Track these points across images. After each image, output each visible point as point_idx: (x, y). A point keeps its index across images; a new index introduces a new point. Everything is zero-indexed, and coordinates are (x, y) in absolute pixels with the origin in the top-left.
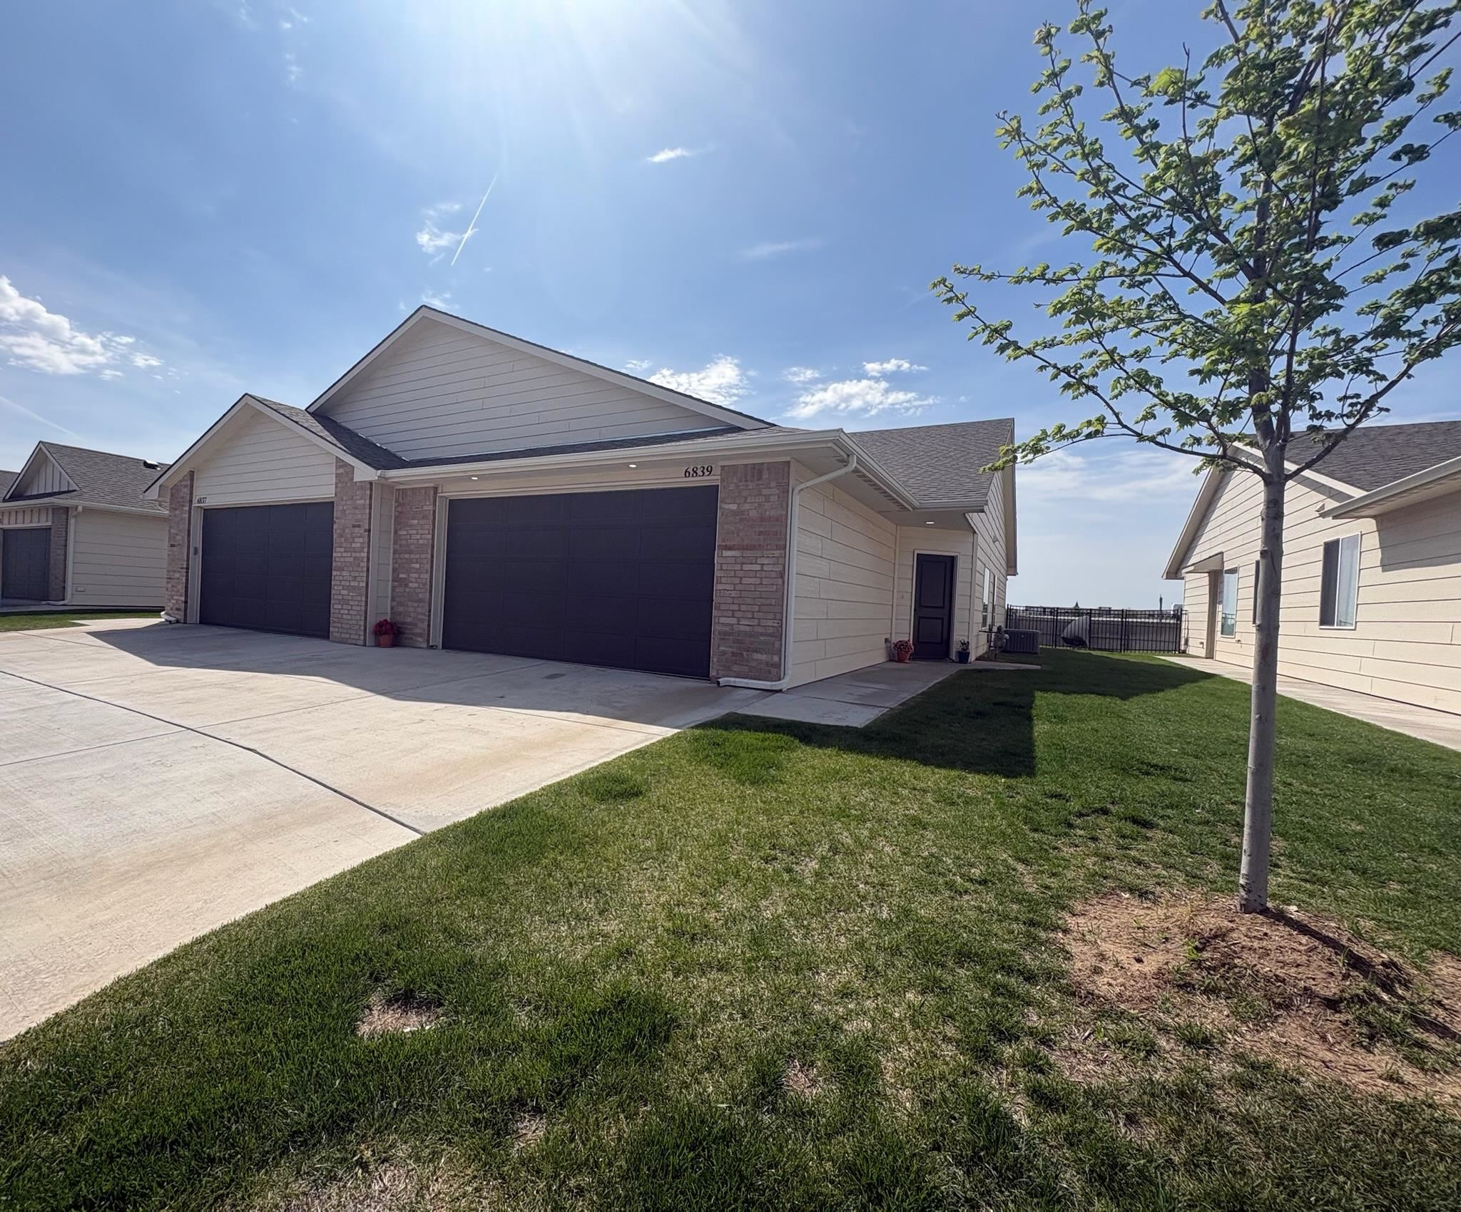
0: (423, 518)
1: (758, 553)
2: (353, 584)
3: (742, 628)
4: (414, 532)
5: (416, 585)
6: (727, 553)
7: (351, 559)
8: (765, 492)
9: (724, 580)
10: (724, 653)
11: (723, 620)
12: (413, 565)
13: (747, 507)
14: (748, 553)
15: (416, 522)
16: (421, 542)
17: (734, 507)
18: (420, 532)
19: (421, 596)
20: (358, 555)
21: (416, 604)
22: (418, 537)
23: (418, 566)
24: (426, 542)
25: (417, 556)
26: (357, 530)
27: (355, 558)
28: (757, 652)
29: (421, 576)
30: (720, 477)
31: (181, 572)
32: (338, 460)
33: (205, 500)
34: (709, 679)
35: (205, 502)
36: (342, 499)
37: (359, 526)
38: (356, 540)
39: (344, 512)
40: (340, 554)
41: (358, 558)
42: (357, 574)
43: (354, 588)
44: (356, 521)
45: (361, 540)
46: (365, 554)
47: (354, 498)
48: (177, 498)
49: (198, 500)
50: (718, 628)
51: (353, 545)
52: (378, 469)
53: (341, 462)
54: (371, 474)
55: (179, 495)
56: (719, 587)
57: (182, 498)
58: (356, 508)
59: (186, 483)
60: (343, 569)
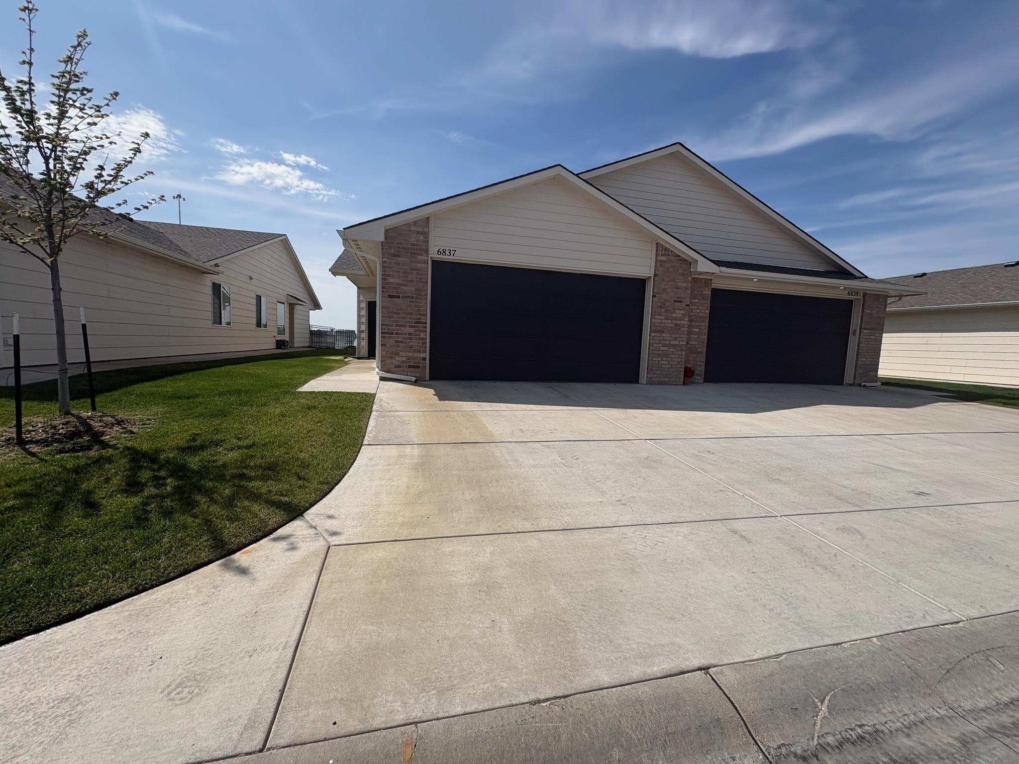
0: (703, 298)
1: (875, 332)
2: (673, 342)
3: (868, 362)
4: (696, 307)
5: (696, 343)
6: (865, 331)
7: (672, 325)
8: (880, 307)
9: (864, 342)
10: (860, 373)
11: (861, 359)
12: (694, 330)
13: (873, 312)
14: (872, 332)
15: (696, 301)
16: (701, 314)
17: (869, 311)
18: (700, 308)
19: (699, 350)
20: (679, 322)
21: (695, 356)
22: (699, 311)
23: (697, 330)
24: (704, 315)
25: (697, 324)
26: (678, 304)
27: (676, 325)
28: (872, 372)
29: (700, 337)
30: (861, 298)
31: (417, 327)
32: (661, 249)
33: (452, 253)
34: (850, 385)
35: (452, 254)
36: (663, 280)
37: (681, 302)
38: (677, 311)
39: (665, 290)
40: (660, 321)
41: (679, 325)
42: (678, 336)
43: (675, 346)
44: (678, 298)
45: (683, 312)
46: (686, 322)
47: (676, 280)
48: (401, 244)
49: (438, 251)
50: (859, 362)
51: (674, 315)
52: (719, 266)
53: (665, 252)
54: (715, 269)
55: (406, 240)
56: (861, 345)
57: (412, 244)
58: (678, 288)
59: (421, 230)
60: (663, 332)
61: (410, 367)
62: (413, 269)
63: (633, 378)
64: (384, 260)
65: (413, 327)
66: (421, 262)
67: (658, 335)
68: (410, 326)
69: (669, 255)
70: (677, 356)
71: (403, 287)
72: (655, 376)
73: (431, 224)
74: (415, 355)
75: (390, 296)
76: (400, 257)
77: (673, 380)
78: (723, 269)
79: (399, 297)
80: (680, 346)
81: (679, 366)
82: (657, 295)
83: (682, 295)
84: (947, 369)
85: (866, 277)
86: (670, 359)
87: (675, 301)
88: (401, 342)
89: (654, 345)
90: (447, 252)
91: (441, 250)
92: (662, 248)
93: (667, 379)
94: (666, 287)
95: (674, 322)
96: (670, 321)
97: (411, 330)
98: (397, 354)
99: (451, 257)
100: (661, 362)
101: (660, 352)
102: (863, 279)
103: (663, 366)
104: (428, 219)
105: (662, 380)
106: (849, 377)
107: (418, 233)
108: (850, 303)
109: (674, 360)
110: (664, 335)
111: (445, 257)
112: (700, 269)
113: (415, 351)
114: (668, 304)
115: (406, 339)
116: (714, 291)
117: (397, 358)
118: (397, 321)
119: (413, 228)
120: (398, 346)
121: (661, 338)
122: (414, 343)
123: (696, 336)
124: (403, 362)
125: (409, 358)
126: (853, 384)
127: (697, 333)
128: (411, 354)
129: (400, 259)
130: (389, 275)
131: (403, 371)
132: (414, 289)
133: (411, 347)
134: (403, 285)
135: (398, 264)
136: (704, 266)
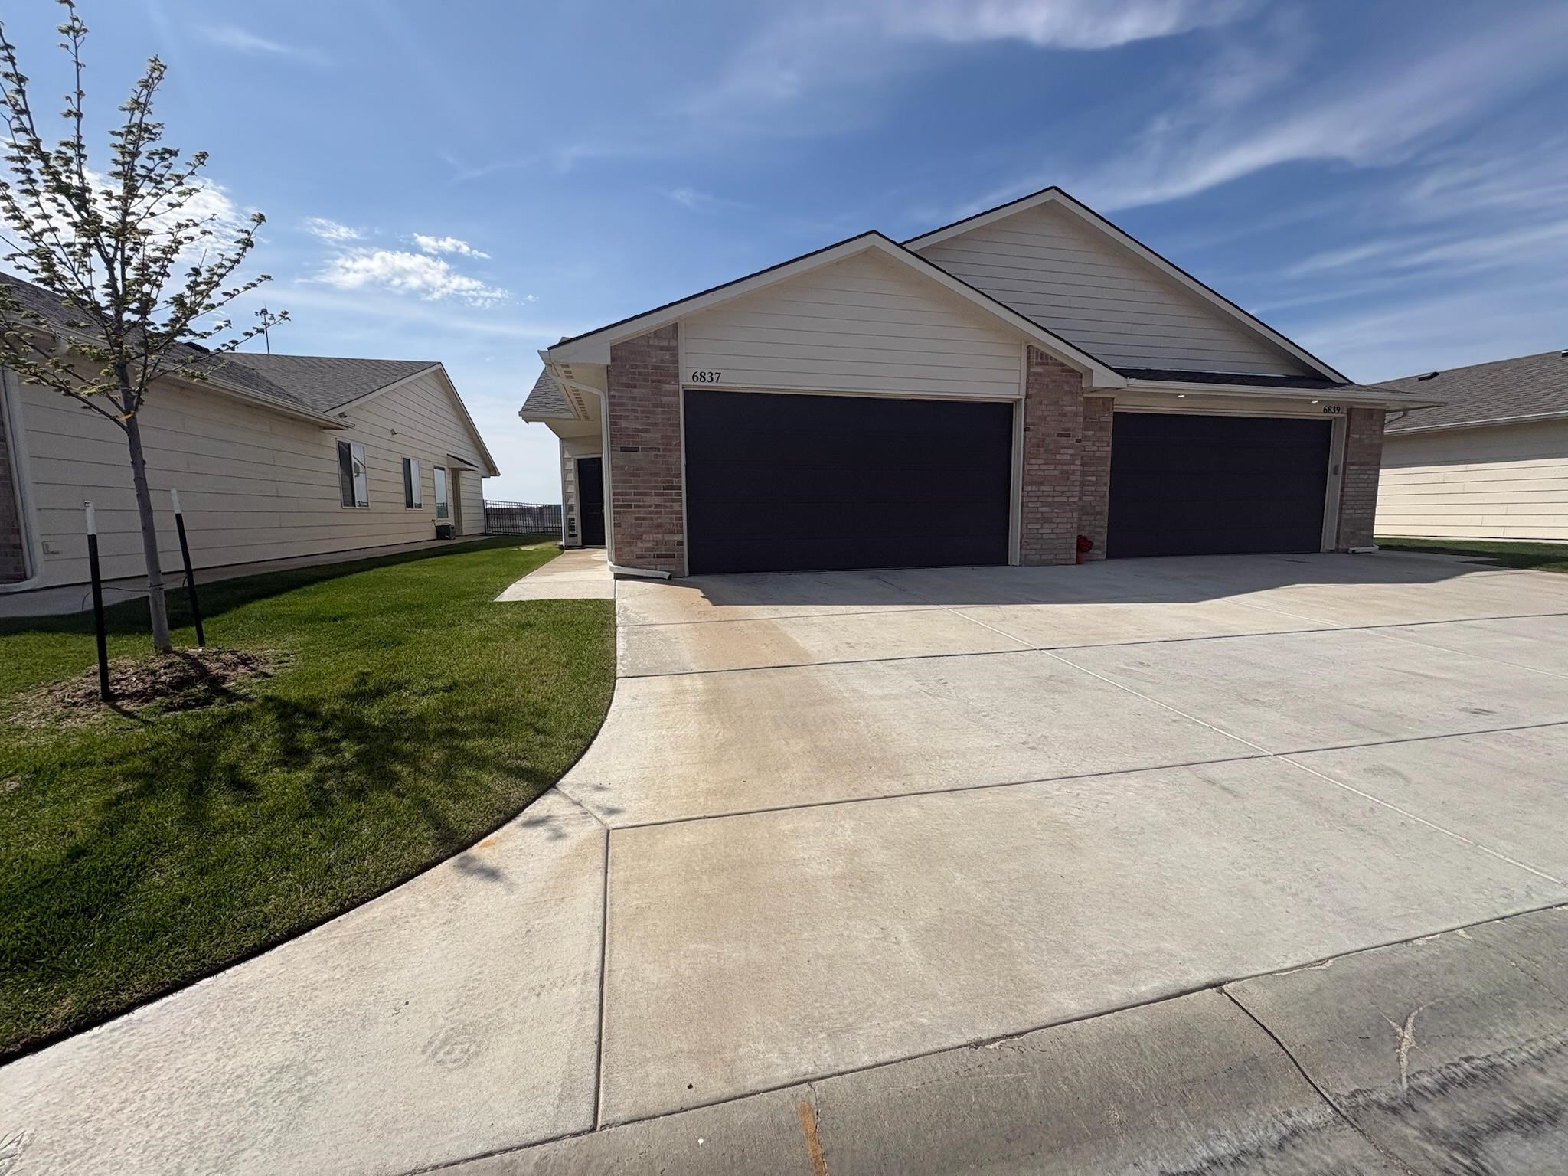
0: (1101, 429)
1: (1368, 468)
2: (1057, 499)
3: (1357, 516)
4: (1090, 443)
5: (1092, 498)
6: (1352, 467)
7: (1057, 473)
8: (1374, 428)
9: (1350, 485)
10: (1346, 533)
11: (1347, 512)
12: (1089, 478)
13: (1364, 437)
14: (1362, 468)
15: (1091, 433)
16: (1098, 454)
17: (1357, 436)
18: (1097, 444)
19: (1098, 509)
20: (1066, 467)
21: (1092, 518)
22: (1095, 448)
23: (1094, 479)
24: (1104, 454)
25: (1092, 469)
26: (1064, 440)
27: (1062, 472)
28: (1363, 529)
29: (1099, 489)
30: (1346, 416)
31: (667, 494)
32: (1035, 355)
33: (715, 377)
34: (1331, 551)
35: (715, 380)
36: (1041, 403)
37: (1069, 436)
38: (1062, 451)
39: (1044, 418)
40: (1037, 467)
41: (1067, 472)
42: (1066, 489)
43: (1062, 504)
44: (1063, 430)
45: (1072, 451)
46: (1077, 467)
47: (1060, 403)
48: (637, 367)
49: (694, 375)
50: (1344, 516)
51: (1058, 457)
52: (1126, 377)
53: (1041, 359)
54: (1119, 381)
55: (644, 361)
56: (1346, 490)
57: (655, 367)
58: (1065, 415)
59: (665, 344)
60: (1042, 484)
61: (660, 556)
62: (657, 406)
63: (998, 557)
64: (612, 393)
65: (662, 494)
66: (668, 393)
67: (1034, 488)
68: (657, 495)
69: (1047, 364)
70: (1065, 520)
71: (643, 435)
72: (1033, 552)
73: (682, 334)
74: (667, 537)
75: (624, 450)
76: (635, 387)
77: (1061, 556)
78: (1132, 381)
79: (637, 450)
80: (1068, 504)
81: (1068, 535)
82: (1031, 427)
83: (1069, 425)
84: (1477, 521)
85: (1351, 383)
86: (1055, 525)
87: (1059, 435)
88: (644, 519)
89: (1030, 505)
90: (707, 377)
91: (698, 374)
92: (1037, 353)
93: (1051, 557)
94: (1045, 413)
95: (1059, 467)
96: (1052, 467)
97: (657, 500)
98: (639, 537)
99: (714, 384)
100: (1041, 531)
101: (1039, 516)
102: (1347, 386)
103: (1045, 536)
104: (675, 326)
105: (1043, 557)
106: (1328, 540)
107: (662, 348)
108: (1328, 423)
109: (1060, 526)
110: (1043, 488)
111: (703, 384)
112: (1097, 383)
113: (664, 533)
114: (1048, 440)
115: (650, 513)
116: (1117, 416)
117: (640, 544)
118: (635, 487)
119: (654, 342)
120: (640, 526)
121: (1039, 494)
122: (664, 519)
123: (1093, 488)
124: (648, 549)
125: (657, 542)
126: (1337, 551)
127: (1093, 484)
128: (660, 536)
129: (636, 391)
130: (620, 417)
131: (650, 564)
132: (659, 435)
133: (660, 525)
134: (643, 431)
135: (633, 398)
136: (1103, 379)
